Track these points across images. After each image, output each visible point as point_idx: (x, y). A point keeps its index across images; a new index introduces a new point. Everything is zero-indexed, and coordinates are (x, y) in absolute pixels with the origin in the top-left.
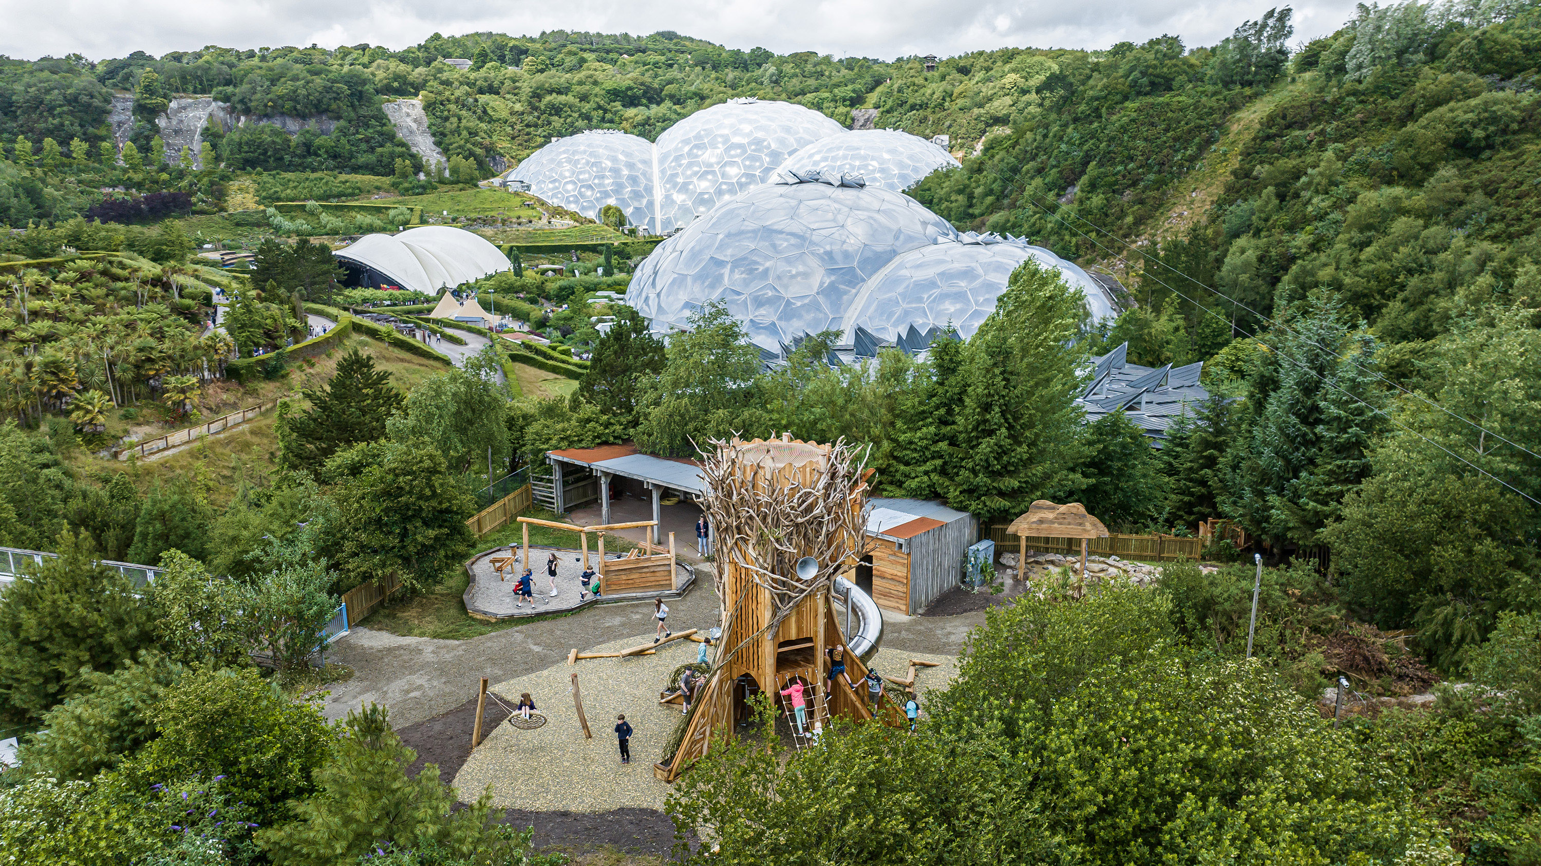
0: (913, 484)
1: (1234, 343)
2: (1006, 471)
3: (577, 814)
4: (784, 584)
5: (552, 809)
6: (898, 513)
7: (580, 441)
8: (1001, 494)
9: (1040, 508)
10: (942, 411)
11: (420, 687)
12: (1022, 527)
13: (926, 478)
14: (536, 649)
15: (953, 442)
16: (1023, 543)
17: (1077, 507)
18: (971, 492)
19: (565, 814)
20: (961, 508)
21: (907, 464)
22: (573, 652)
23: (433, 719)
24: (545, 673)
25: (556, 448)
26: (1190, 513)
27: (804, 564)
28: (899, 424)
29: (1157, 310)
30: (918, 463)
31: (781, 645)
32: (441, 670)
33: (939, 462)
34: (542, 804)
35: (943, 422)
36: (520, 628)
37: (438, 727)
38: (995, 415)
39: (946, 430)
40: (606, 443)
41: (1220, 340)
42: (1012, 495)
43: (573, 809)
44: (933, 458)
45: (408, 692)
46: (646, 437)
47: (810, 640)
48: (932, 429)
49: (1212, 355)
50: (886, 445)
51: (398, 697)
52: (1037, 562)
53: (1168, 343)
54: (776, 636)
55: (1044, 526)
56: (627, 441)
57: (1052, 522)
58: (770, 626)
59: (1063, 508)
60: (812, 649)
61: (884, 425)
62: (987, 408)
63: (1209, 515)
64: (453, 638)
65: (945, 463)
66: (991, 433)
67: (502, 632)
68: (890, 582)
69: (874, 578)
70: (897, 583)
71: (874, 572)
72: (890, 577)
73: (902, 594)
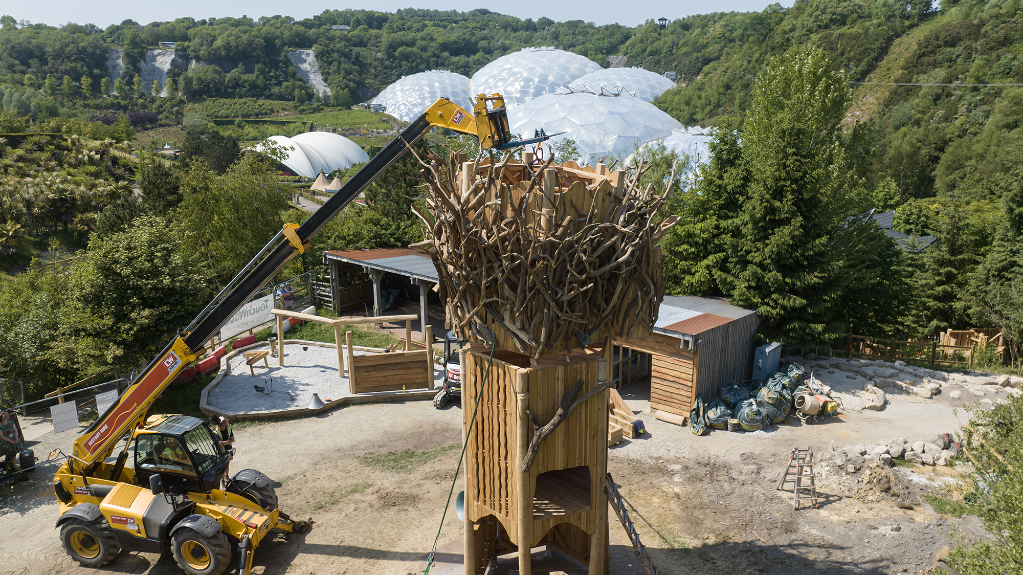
2: (798, 267)
18: (762, 289)
30: (698, 257)
33: (720, 256)
39: (727, 224)
40: (383, 245)
44: (714, 252)
62: (778, 193)
68: (672, 384)
69: (653, 380)
70: (680, 387)
71: (653, 374)
72: (672, 379)
73: (685, 399)
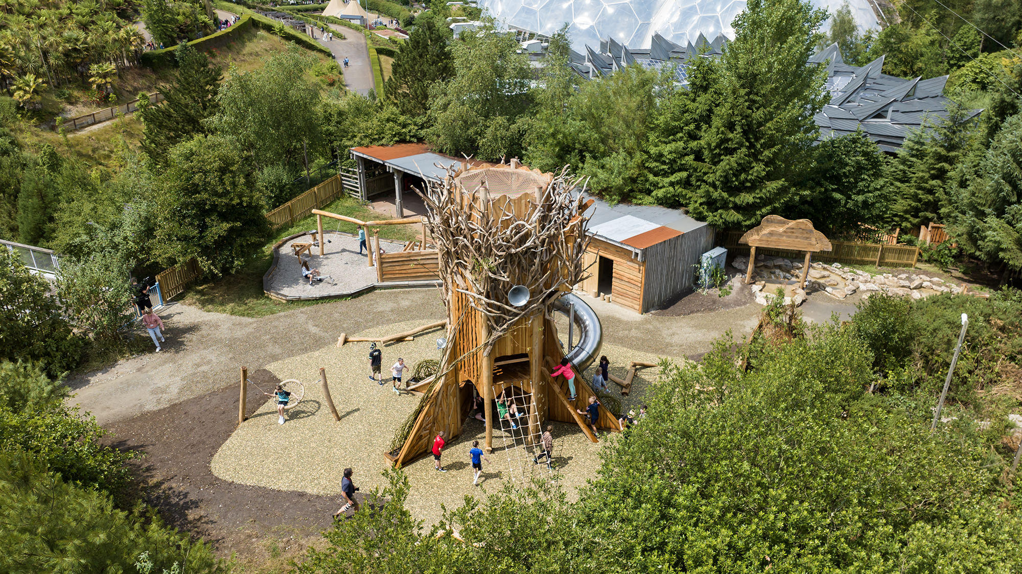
0: (660, 193)
1: (981, 57)
2: (742, 188)
3: (311, 496)
4: (499, 308)
5: (291, 489)
6: (641, 221)
7: (381, 139)
8: (737, 208)
9: (772, 222)
10: (692, 126)
11: (209, 362)
12: (753, 239)
13: (671, 189)
14: (313, 330)
15: (699, 157)
16: (753, 251)
17: (806, 223)
18: (712, 204)
19: (302, 495)
20: (700, 218)
21: (656, 175)
22: (343, 336)
23: (214, 393)
24: (317, 354)
25: (360, 145)
26: (916, 216)
27: (517, 292)
28: (652, 137)
29: (917, 24)
30: (665, 174)
31: (497, 360)
32: (231, 345)
33: (684, 174)
34: (283, 485)
35: (693, 137)
36: (304, 309)
37: (216, 401)
38: (736, 136)
39: (693, 144)
40: (403, 141)
41: (969, 53)
42: (747, 209)
43: (309, 491)
44: (680, 170)
45: (198, 365)
46: (435, 138)
47: (526, 355)
48: (681, 144)
49: (959, 67)
50: (638, 157)
51: (190, 371)
52: (766, 267)
53: (922, 55)
54: (492, 351)
55: (774, 238)
56: (420, 140)
57: (780, 235)
58: (486, 345)
59: (792, 223)
60: (527, 364)
61: (638, 137)
62: (731, 126)
63: (931, 220)
64: (248, 315)
65: (689, 176)
66: (731, 152)
67: (290, 312)
68: (627, 284)
69: (613, 279)
70: (633, 286)
71: (614, 275)
72: (627, 280)
73: (636, 296)
